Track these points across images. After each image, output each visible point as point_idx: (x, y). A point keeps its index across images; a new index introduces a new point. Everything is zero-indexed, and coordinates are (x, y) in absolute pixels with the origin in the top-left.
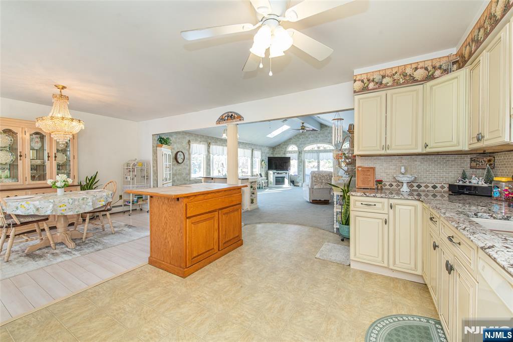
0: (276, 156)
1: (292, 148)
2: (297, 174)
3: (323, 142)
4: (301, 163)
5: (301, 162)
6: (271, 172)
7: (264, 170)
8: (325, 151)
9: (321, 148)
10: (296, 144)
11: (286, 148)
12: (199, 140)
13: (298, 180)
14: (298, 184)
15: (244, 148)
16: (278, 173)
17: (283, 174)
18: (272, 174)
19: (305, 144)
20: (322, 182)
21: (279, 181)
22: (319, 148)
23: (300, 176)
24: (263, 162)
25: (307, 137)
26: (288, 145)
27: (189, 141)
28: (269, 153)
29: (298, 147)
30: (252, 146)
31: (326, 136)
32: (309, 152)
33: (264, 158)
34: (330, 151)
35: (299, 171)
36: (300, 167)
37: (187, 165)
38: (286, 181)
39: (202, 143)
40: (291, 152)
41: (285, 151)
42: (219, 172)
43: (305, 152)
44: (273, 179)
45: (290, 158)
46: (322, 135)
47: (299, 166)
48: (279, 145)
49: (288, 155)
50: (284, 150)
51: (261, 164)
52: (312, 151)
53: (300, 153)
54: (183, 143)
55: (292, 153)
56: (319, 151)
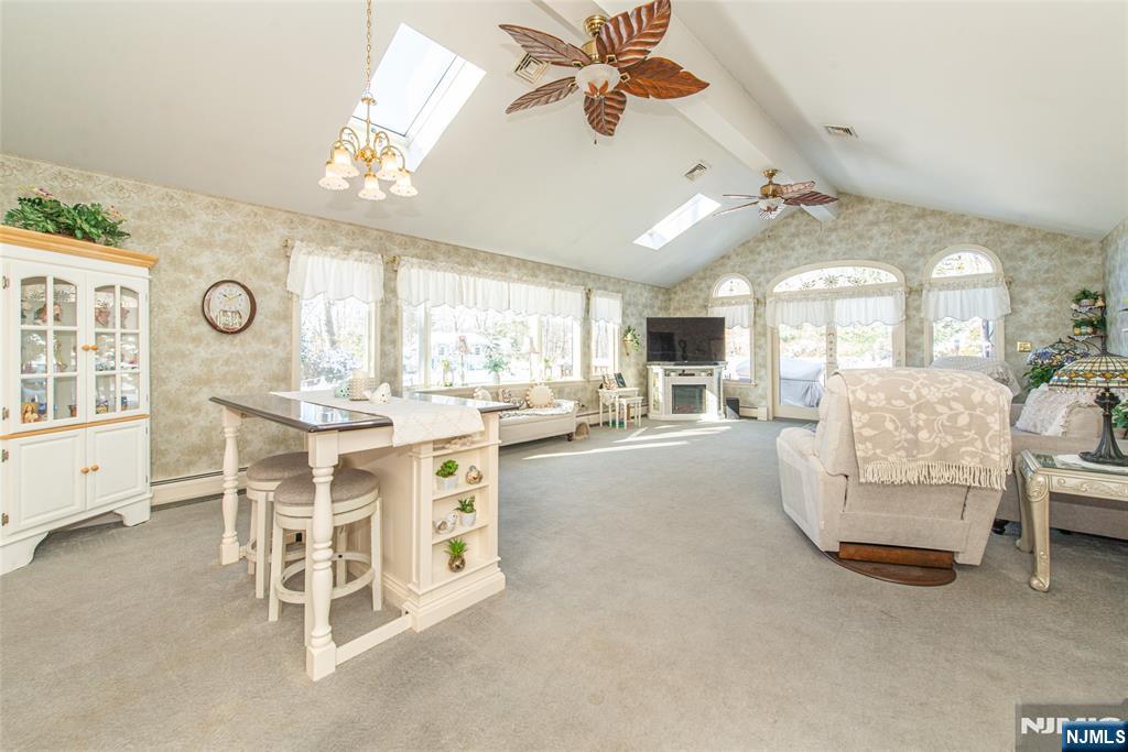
0: (678, 315)
1: (732, 287)
2: (748, 375)
3: (848, 257)
4: (764, 337)
5: (765, 335)
6: (657, 369)
7: (633, 360)
8: (860, 291)
9: (842, 283)
10: (743, 274)
11: (709, 288)
12: (345, 242)
13: (752, 398)
14: (753, 413)
15: (553, 286)
16: (683, 374)
17: (698, 375)
18: (662, 377)
19: (777, 272)
20: (916, 443)
21: (687, 399)
22: (831, 281)
23: (762, 384)
24: (629, 336)
25: (784, 247)
26: (715, 277)
27: (286, 246)
28: (652, 307)
29: (752, 282)
30: (589, 281)
31: (860, 237)
32: (791, 297)
33: (632, 322)
34: (879, 290)
35: (757, 365)
36: (762, 353)
37: (275, 341)
38: (711, 399)
39: (356, 253)
40: (725, 302)
41: (706, 300)
42: (448, 367)
43: (779, 298)
44: (665, 394)
45: (722, 320)
46: (844, 234)
47: (756, 347)
48: (687, 280)
49: (715, 312)
50: (703, 296)
51: (623, 342)
52: (805, 295)
53: (759, 302)
54: (250, 249)
55: (730, 304)
56: (833, 294)
